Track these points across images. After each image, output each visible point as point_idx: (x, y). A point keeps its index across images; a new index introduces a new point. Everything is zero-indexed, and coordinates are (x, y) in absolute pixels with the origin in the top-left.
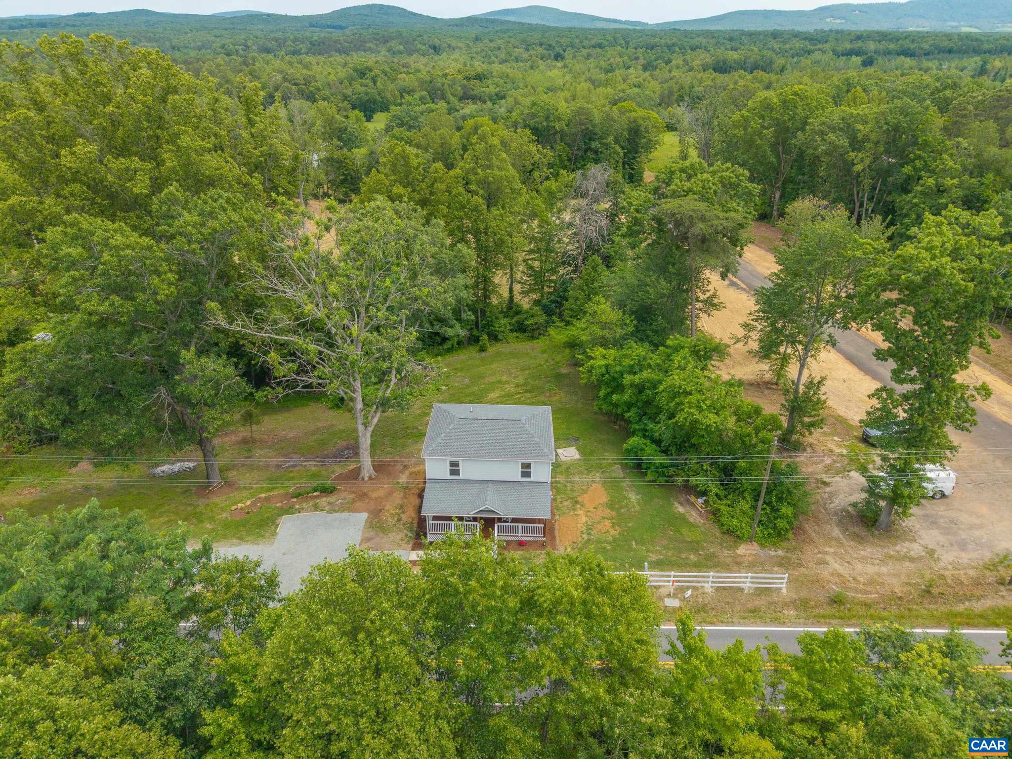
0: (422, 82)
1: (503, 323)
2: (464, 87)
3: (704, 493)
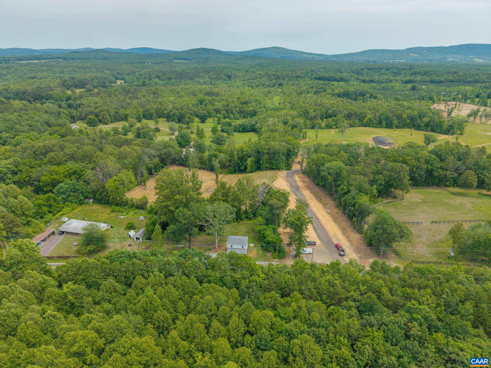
0: (224, 106)
1: (243, 216)
2: (240, 108)
3: (271, 252)
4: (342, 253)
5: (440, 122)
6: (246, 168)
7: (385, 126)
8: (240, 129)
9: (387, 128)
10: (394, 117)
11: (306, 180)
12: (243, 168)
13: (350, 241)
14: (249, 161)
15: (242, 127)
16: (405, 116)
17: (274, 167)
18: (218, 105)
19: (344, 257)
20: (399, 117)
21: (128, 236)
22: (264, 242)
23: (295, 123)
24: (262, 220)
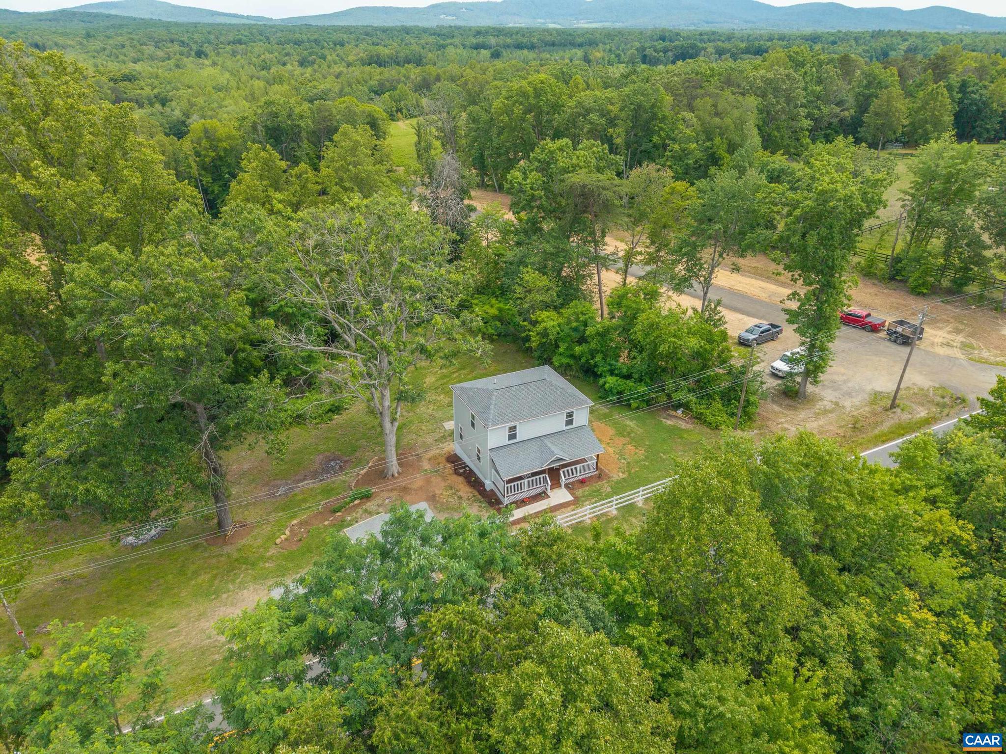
3: (681, 405)
22: (612, 373)
23: (315, 91)
24: (544, 281)
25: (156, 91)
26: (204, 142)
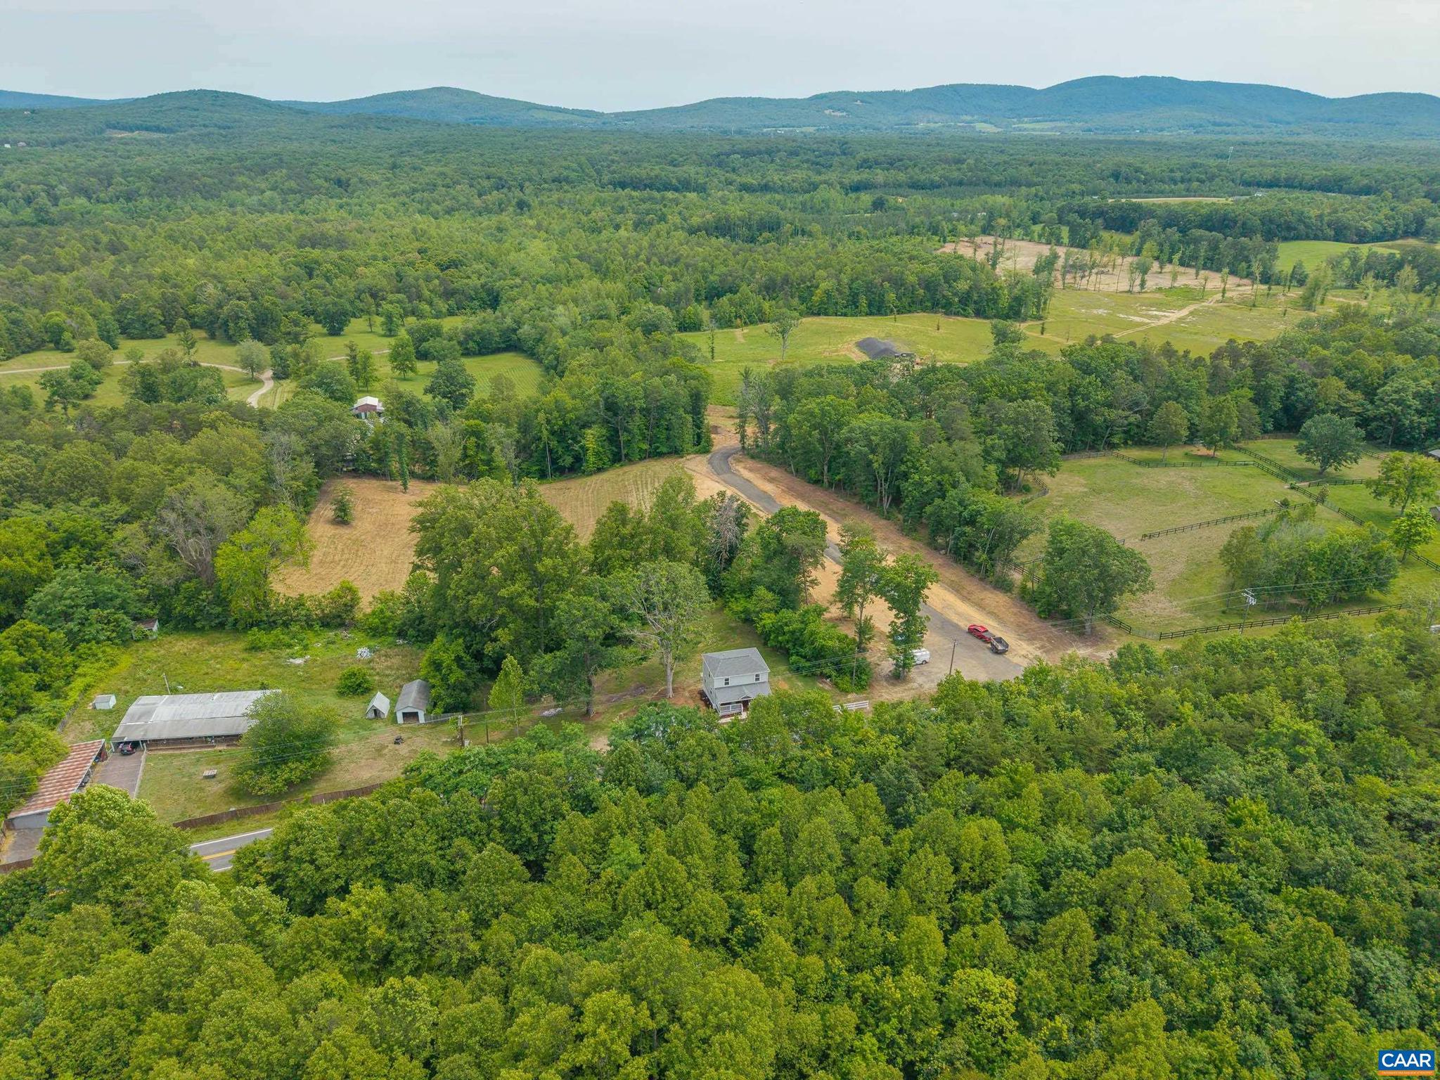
0: (386, 276)
2: (442, 281)
3: (829, 677)
4: (1000, 648)
5: (993, 289)
6: (578, 459)
7: (866, 310)
8: (471, 345)
9: (871, 314)
10: (886, 284)
11: (774, 473)
12: (568, 460)
13: (991, 614)
14: (591, 438)
15: (477, 338)
16: (912, 279)
17: (664, 450)
18: (371, 275)
19: (1008, 656)
20: (898, 282)
21: (372, 715)
22: (797, 654)
23: (649, 316)
24: (770, 596)
25: (483, 280)
26: (556, 414)
